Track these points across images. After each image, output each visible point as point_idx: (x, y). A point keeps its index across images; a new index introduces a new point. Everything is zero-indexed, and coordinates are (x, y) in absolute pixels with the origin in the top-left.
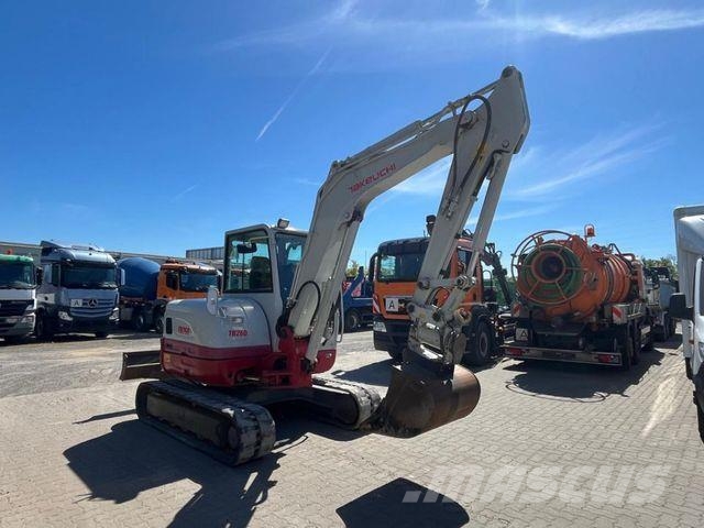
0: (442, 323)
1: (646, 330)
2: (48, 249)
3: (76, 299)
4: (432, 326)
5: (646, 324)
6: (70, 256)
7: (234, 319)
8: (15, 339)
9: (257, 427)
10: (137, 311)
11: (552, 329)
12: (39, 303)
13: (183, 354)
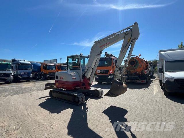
0: (121, 74)
1: (149, 76)
2: (14, 61)
3: (22, 73)
4: (119, 75)
5: (149, 74)
6: (20, 62)
7: (73, 75)
8: (7, 82)
9: (82, 97)
10: (36, 75)
11: (132, 76)
12: (13, 74)
13: (61, 83)
